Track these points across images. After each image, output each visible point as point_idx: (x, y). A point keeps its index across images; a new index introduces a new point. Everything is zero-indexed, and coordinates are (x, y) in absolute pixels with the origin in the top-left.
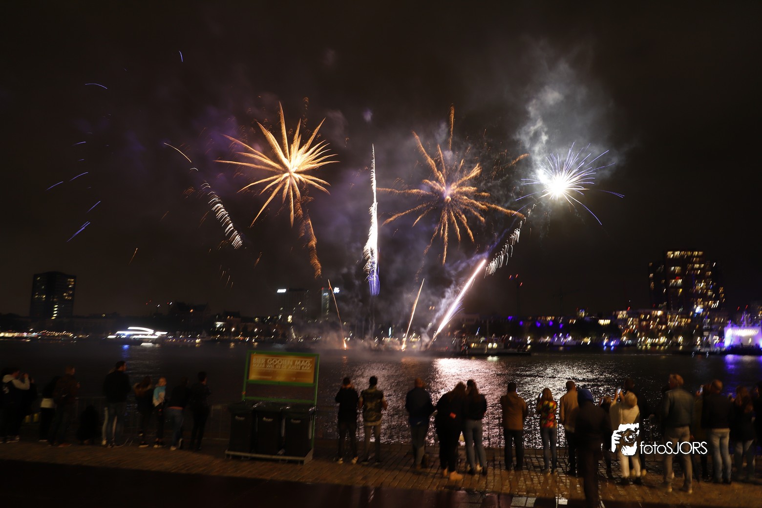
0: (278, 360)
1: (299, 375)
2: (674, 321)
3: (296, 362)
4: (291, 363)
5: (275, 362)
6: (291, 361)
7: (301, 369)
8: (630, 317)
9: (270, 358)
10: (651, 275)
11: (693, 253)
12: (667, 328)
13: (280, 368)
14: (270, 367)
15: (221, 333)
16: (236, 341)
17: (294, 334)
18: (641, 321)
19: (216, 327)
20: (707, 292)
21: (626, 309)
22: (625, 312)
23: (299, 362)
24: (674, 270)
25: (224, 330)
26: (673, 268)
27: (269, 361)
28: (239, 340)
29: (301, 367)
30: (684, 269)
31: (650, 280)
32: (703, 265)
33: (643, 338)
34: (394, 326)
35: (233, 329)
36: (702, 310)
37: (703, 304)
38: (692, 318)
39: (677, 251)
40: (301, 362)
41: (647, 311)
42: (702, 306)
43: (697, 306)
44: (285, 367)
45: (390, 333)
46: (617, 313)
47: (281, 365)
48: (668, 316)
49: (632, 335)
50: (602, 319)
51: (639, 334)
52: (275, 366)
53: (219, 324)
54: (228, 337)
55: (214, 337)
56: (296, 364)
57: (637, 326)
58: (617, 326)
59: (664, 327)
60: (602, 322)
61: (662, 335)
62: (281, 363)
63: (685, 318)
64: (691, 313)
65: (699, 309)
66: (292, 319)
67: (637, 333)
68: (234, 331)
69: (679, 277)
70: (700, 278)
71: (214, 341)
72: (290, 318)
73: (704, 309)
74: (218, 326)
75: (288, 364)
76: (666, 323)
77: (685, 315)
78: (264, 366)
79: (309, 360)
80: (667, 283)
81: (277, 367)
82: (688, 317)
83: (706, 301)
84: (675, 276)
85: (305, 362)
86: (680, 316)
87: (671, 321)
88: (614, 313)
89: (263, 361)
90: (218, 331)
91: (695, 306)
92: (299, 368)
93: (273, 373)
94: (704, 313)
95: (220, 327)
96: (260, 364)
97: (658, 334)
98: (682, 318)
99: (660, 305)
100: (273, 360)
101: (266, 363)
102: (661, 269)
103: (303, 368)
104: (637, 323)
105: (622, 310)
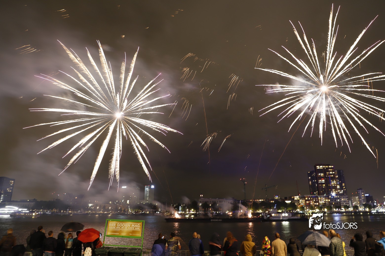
0: (122, 224)
1: (134, 232)
2: (322, 201)
3: (132, 225)
4: (130, 226)
5: (121, 225)
6: (129, 224)
7: (135, 229)
8: (300, 199)
9: (118, 223)
10: (310, 178)
11: (329, 167)
12: (319, 205)
13: (124, 229)
14: (118, 229)
15: (91, 210)
16: (99, 214)
17: (130, 210)
18: (306, 201)
19: (89, 206)
20: (337, 186)
21: (298, 195)
22: (298, 197)
23: (134, 225)
24: (321, 175)
25: (93, 208)
26: (320, 174)
27: (118, 225)
28: (101, 214)
29: (135, 228)
30: (325, 174)
31: (309, 180)
32: (334, 173)
33: (308, 210)
34: (182, 205)
35: (98, 208)
36: (335, 195)
37: (336, 192)
38: (330, 199)
39: (321, 165)
40: (135, 225)
41: (308, 196)
42: (335, 193)
43: (333, 193)
44: (126, 228)
45: (180, 209)
46: (294, 197)
47: (124, 227)
48: (319, 199)
49: (302, 208)
50: (287, 200)
51: (305, 208)
52: (121, 227)
53: (90, 205)
54: (95, 212)
55: (88, 212)
56: (132, 226)
57: (304, 204)
58: (294, 203)
59: (317, 204)
60: (287, 202)
61: (317, 208)
62: (124, 226)
63: (327, 199)
64: (330, 197)
65: (334, 194)
66: (129, 202)
67: (304, 207)
68: (98, 209)
69: (323, 179)
70: (333, 178)
71: (87, 214)
72: (128, 201)
73: (336, 195)
74: (90, 206)
75: (128, 226)
76: (318, 202)
77: (327, 197)
78: (115, 227)
79: (139, 224)
80: (317, 182)
81: (122, 228)
82: (328, 199)
83: (337, 190)
84: (321, 178)
85: (137, 225)
86: (325, 198)
87: (320, 201)
88: (293, 198)
89: (115, 225)
90: (90, 209)
91: (332, 193)
92: (134, 229)
93: (120, 232)
94: (336, 197)
95: (91, 207)
96: (113, 227)
97: (314, 207)
98: (326, 199)
99: (314, 193)
100: (120, 224)
101: (116, 226)
102: (314, 175)
103: (136, 228)
104: (304, 202)
105: (296, 196)
